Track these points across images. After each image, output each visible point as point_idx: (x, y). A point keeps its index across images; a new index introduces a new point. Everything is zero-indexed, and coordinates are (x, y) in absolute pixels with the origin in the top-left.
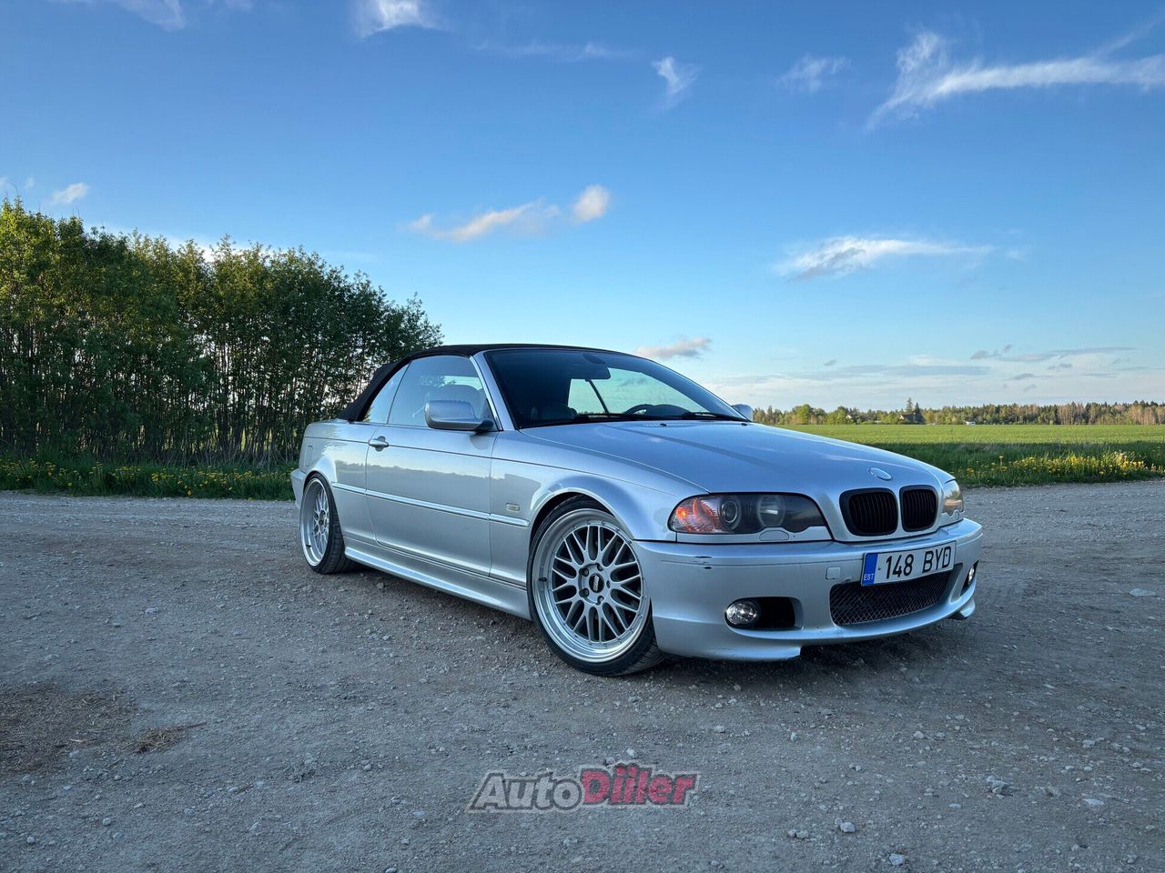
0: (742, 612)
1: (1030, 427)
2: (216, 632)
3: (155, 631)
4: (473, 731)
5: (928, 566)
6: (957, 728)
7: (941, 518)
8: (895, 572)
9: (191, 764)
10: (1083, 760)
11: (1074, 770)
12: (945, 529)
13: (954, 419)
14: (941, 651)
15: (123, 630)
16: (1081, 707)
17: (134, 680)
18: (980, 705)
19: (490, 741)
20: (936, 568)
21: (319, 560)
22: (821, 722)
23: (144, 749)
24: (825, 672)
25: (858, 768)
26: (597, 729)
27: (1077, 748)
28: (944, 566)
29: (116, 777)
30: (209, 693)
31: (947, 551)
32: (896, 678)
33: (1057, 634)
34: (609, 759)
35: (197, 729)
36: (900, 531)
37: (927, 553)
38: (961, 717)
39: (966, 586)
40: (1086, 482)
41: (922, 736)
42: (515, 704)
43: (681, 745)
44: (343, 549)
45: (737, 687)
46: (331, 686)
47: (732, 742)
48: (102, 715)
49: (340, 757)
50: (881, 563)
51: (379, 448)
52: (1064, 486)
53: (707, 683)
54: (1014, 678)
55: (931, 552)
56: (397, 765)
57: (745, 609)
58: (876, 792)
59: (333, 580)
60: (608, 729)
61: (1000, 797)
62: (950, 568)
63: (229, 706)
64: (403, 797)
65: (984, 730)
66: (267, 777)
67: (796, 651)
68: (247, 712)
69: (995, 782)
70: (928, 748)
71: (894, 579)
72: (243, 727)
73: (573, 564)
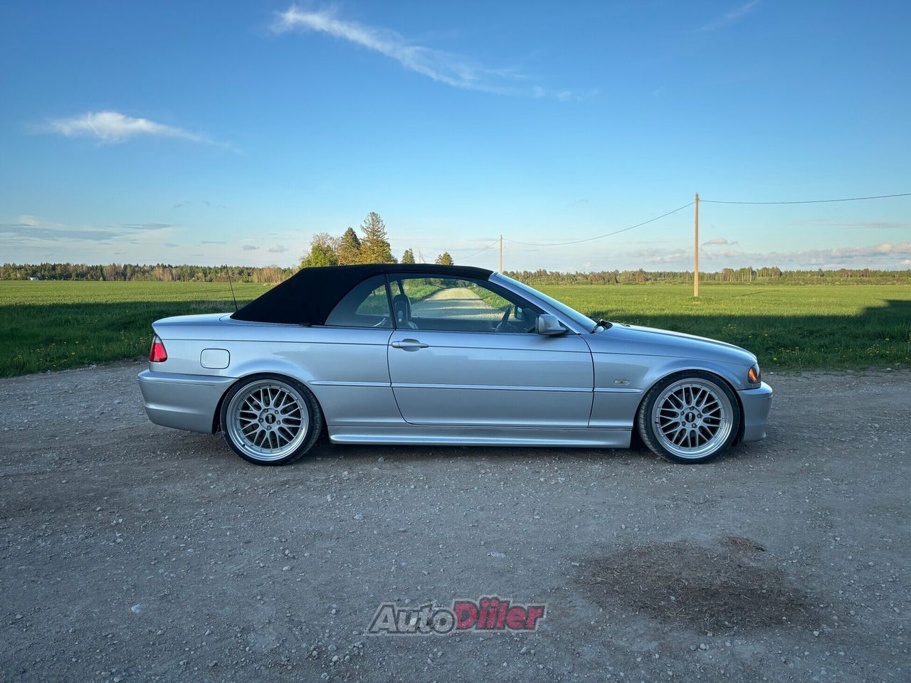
13: (18, 276)
51: (409, 348)
73: (676, 410)
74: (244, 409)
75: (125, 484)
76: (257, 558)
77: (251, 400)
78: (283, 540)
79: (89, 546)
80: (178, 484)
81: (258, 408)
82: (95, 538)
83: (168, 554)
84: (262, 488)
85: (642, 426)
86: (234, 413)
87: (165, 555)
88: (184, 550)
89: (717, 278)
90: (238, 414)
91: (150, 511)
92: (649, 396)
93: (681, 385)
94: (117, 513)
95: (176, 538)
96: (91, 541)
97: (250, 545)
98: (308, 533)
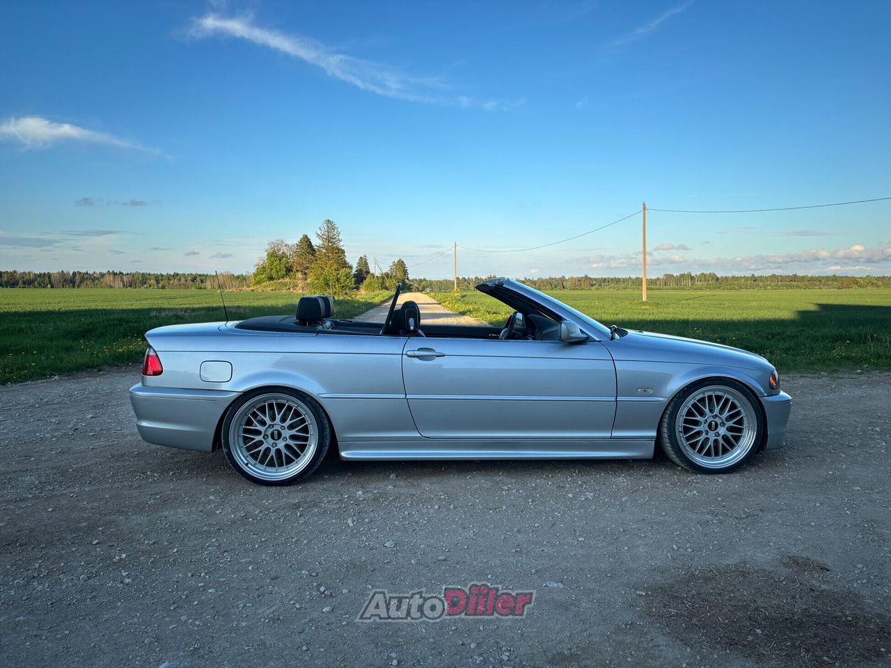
21: (290, 473)
51: (424, 358)
73: (699, 418)
74: (246, 424)
75: (118, 511)
76: (290, 597)
77: (255, 415)
78: (314, 574)
79: (94, 589)
80: (179, 510)
81: (263, 423)
82: (98, 578)
83: (187, 596)
84: (274, 512)
85: (666, 435)
86: (237, 429)
87: (184, 597)
88: (204, 590)
89: (658, 284)
90: (241, 430)
91: (154, 543)
92: (672, 404)
93: (703, 393)
94: (118, 546)
95: (193, 576)
96: (94, 582)
97: (277, 581)
98: (340, 565)
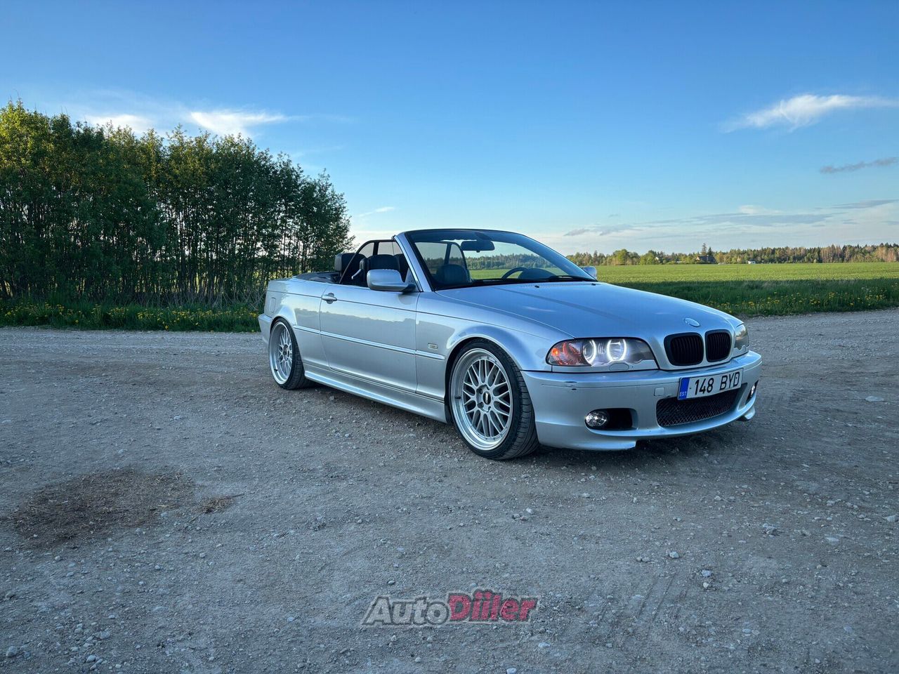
0: (596, 418)
1: (798, 266)
2: (228, 433)
3: (185, 433)
4: (422, 498)
5: (723, 386)
6: (743, 493)
7: (734, 351)
8: (701, 391)
9: (243, 520)
10: (826, 513)
11: (820, 519)
12: (736, 359)
13: (739, 260)
14: (732, 442)
15: (163, 431)
16: (826, 479)
17: (185, 466)
18: (758, 478)
19: (435, 504)
20: (729, 387)
21: (285, 380)
22: (653, 491)
23: (209, 511)
24: (653, 457)
25: (679, 519)
26: (504, 496)
27: (823, 506)
28: (734, 386)
29: (198, 528)
30: (240, 475)
31: (737, 375)
32: (701, 460)
33: (812, 430)
34: (515, 515)
35: (239, 497)
36: (705, 362)
37: (723, 377)
38: (745, 486)
39: (749, 398)
40: (839, 311)
41: (720, 499)
42: (445, 480)
43: (561, 506)
44: (303, 372)
45: (594, 468)
46: (320, 469)
47: (595, 504)
48: (173, 489)
49: (340, 516)
50: (692, 384)
51: (329, 301)
52: (822, 315)
53: (573, 465)
54: (781, 461)
55: (726, 376)
56: (379, 520)
57: (598, 416)
58: (692, 534)
59: (296, 394)
60: (511, 495)
61: (771, 536)
62: (739, 386)
63: (255, 483)
64: (388, 539)
65: (761, 495)
66: (295, 528)
67: (633, 444)
68: (269, 487)
69: (768, 527)
70: (724, 506)
71: (700, 395)
72: (270, 496)
